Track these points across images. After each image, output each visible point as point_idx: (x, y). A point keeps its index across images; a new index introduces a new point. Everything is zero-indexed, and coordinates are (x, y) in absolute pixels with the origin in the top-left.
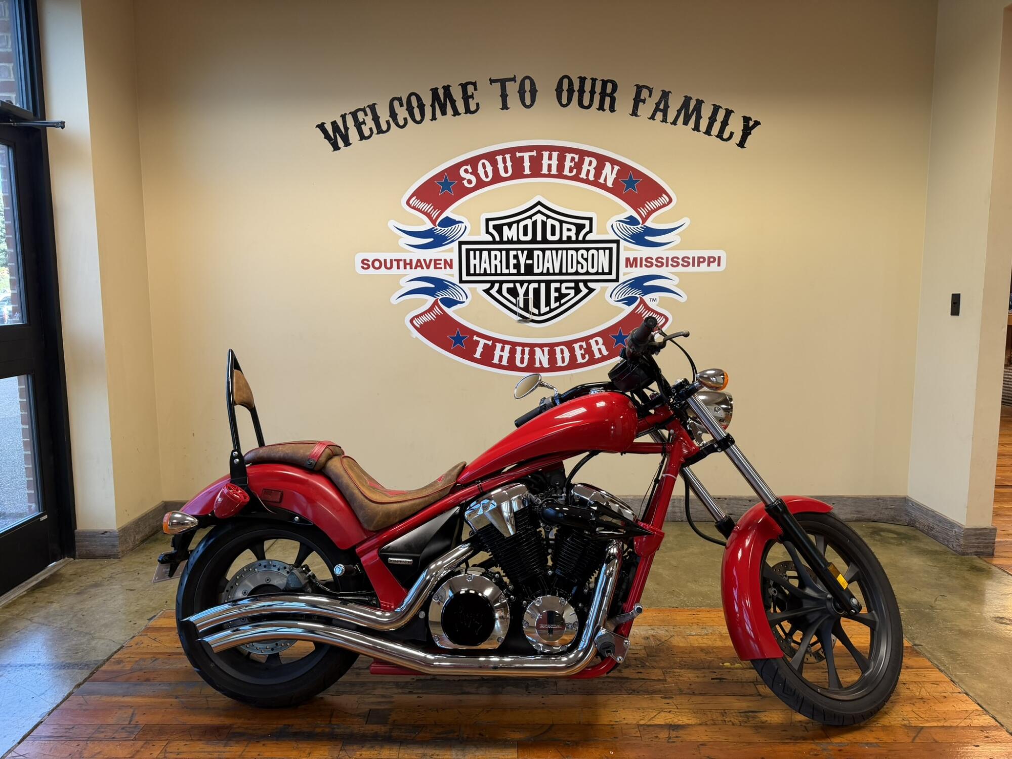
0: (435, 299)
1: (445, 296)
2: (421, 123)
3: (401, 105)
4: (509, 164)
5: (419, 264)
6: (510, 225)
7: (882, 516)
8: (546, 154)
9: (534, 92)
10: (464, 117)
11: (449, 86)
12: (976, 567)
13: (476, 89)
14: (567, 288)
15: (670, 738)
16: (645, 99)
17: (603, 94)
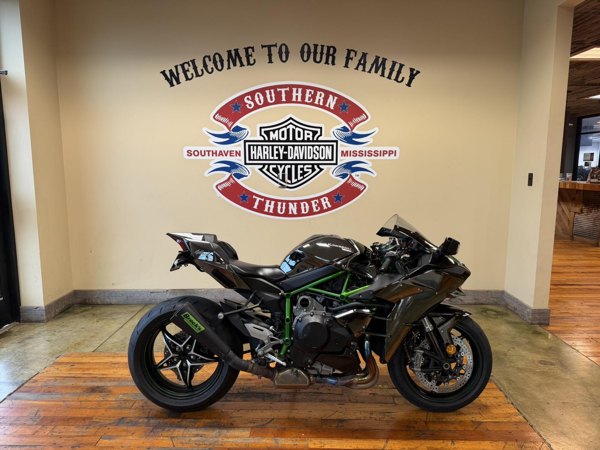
0: (230, 174)
1: (236, 172)
2: (221, 71)
3: (210, 60)
4: (273, 95)
5: (221, 153)
6: (274, 131)
7: (489, 302)
8: (295, 90)
9: (287, 53)
10: (246, 67)
11: (238, 49)
12: (537, 331)
13: (253, 51)
14: (307, 168)
15: (337, 427)
16: (352, 58)
17: (328, 55)
